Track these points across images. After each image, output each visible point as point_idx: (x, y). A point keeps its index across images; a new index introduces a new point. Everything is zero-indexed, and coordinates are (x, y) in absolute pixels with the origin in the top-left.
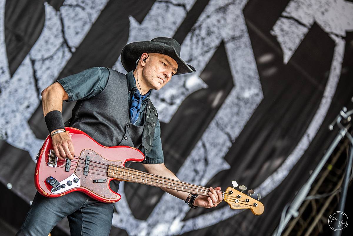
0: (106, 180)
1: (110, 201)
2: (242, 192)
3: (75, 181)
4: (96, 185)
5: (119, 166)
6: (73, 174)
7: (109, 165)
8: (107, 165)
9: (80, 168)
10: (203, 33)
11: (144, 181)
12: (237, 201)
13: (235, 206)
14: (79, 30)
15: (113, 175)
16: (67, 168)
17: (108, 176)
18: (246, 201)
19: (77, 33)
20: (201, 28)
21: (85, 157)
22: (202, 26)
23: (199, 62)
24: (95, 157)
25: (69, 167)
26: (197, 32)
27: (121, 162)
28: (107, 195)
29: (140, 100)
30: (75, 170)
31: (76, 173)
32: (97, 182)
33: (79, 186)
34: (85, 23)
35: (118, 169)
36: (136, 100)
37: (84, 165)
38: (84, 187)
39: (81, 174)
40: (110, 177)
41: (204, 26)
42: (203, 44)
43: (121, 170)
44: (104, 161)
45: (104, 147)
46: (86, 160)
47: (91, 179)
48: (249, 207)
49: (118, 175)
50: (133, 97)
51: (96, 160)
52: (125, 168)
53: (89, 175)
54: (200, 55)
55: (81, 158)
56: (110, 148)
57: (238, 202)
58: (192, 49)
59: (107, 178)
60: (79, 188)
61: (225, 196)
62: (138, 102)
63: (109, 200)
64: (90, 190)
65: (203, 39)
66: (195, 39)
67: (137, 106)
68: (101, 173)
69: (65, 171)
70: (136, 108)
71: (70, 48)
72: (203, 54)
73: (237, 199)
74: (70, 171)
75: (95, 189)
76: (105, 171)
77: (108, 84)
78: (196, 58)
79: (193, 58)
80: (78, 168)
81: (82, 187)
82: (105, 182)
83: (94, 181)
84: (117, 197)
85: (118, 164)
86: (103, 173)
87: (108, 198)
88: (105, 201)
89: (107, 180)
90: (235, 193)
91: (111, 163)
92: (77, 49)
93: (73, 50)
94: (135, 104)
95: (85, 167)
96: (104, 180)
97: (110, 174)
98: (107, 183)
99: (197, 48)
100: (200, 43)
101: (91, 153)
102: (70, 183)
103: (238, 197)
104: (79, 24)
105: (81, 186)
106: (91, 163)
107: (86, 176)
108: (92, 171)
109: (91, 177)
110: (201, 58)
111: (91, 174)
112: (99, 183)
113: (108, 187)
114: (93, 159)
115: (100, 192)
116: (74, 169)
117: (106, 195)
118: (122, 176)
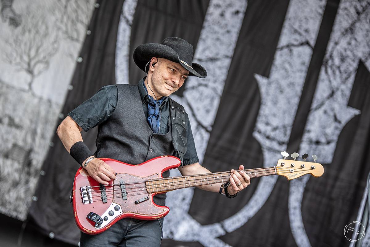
0: (147, 197)
1: (159, 216)
2: (295, 159)
3: (116, 209)
4: (139, 206)
5: (157, 179)
6: (113, 203)
7: (146, 182)
8: (144, 183)
9: (118, 195)
10: (337, 61)
11: (187, 185)
12: (292, 170)
13: (291, 176)
14: (209, 108)
15: (154, 190)
16: (104, 200)
17: (148, 193)
18: (302, 167)
19: (208, 111)
20: (332, 57)
21: (119, 183)
22: (333, 55)
23: (342, 91)
24: (129, 179)
25: (106, 198)
26: (330, 62)
27: (158, 175)
28: (154, 212)
29: (156, 107)
30: (113, 199)
31: (114, 201)
32: (138, 202)
33: (122, 213)
34: (212, 99)
35: (156, 183)
36: (152, 107)
37: (121, 191)
38: (128, 212)
39: (120, 200)
40: (151, 193)
41: (335, 54)
42: (340, 72)
43: (160, 182)
44: (140, 180)
45: (136, 165)
46: (120, 185)
47: (133, 202)
48: (307, 172)
49: (158, 188)
50: (149, 105)
51: (131, 182)
52: (164, 179)
53: (129, 198)
54: (341, 84)
55: (115, 185)
56: (141, 165)
57: (294, 171)
58: (330, 81)
59: (148, 195)
60: (122, 214)
61: (277, 171)
62: (155, 109)
63: (157, 216)
64: (135, 213)
65: (339, 68)
66: (330, 71)
67: (155, 113)
68: (140, 192)
69: (103, 203)
70: (154, 115)
71: (205, 128)
72: (344, 82)
73: (291, 169)
74: (109, 201)
75: (139, 210)
76: (144, 189)
77: (118, 102)
78: (338, 89)
79: (335, 90)
80: (115, 196)
81: (126, 212)
82: (148, 200)
83: (136, 203)
84: (165, 210)
85: (156, 177)
86: (142, 191)
87: (156, 214)
88: (153, 218)
89: (149, 197)
90: (288, 163)
91: (148, 179)
92: (213, 126)
93: (210, 129)
94: (152, 111)
95: (122, 193)
96: (145, 199)
97: (149, 191)
98: (149, 200)
99: (335, 79)
100: (337, 72)
101: (124, 176)
102: (112, 213)
103: (292, 166)
104: (207, 102)
105: (124, 212)
106: (127, 187)
107: (126, 201)
108: (130, 193)
109: (131, 200)
110: (343, 87)
111: (130, 197)
112: (141, 203)
113: (152, 203)
114: (128, 181)
115: (145, 211)
116: (111, 198)
117: (152, 212)
118: (163, 188)
